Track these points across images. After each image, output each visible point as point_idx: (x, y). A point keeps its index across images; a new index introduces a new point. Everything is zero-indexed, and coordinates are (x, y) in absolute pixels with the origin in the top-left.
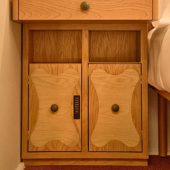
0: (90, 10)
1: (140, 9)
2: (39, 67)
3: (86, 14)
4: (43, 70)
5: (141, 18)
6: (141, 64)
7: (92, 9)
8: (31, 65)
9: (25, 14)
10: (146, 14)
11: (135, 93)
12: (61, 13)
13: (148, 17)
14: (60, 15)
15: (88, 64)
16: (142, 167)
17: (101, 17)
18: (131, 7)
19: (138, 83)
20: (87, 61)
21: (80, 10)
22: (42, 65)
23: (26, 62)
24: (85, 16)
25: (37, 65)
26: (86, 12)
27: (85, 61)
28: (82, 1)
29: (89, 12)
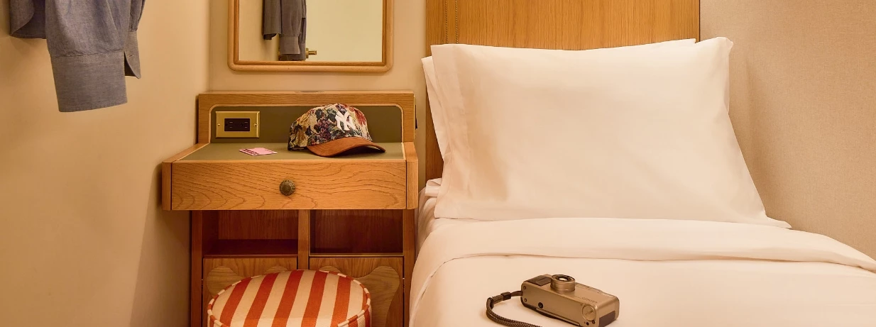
0: (297, 192)
1: (382, 190)
2: (222, 264)
3: (290, 201)
4: (228, 269)
5: (388, 206)
6: (402, 257)
7: (300, 191)
8: (207, 261)
9: (182, 200)
10: (395, 199)
12: (246, 199)
13: (398, 204)
14: (244, 201)
15: (309, 257)
17: (316, 205)
18: (367, 187)
19: (397, 292)
20: (308, 253)
21: (280, 192)
22: (226, 260)
23: (198, 254)
24: (288, 203)
25: (218, 260)
26: (290, 196)
27: (304, 253)
28: (284, 177)
29: (295, 197)
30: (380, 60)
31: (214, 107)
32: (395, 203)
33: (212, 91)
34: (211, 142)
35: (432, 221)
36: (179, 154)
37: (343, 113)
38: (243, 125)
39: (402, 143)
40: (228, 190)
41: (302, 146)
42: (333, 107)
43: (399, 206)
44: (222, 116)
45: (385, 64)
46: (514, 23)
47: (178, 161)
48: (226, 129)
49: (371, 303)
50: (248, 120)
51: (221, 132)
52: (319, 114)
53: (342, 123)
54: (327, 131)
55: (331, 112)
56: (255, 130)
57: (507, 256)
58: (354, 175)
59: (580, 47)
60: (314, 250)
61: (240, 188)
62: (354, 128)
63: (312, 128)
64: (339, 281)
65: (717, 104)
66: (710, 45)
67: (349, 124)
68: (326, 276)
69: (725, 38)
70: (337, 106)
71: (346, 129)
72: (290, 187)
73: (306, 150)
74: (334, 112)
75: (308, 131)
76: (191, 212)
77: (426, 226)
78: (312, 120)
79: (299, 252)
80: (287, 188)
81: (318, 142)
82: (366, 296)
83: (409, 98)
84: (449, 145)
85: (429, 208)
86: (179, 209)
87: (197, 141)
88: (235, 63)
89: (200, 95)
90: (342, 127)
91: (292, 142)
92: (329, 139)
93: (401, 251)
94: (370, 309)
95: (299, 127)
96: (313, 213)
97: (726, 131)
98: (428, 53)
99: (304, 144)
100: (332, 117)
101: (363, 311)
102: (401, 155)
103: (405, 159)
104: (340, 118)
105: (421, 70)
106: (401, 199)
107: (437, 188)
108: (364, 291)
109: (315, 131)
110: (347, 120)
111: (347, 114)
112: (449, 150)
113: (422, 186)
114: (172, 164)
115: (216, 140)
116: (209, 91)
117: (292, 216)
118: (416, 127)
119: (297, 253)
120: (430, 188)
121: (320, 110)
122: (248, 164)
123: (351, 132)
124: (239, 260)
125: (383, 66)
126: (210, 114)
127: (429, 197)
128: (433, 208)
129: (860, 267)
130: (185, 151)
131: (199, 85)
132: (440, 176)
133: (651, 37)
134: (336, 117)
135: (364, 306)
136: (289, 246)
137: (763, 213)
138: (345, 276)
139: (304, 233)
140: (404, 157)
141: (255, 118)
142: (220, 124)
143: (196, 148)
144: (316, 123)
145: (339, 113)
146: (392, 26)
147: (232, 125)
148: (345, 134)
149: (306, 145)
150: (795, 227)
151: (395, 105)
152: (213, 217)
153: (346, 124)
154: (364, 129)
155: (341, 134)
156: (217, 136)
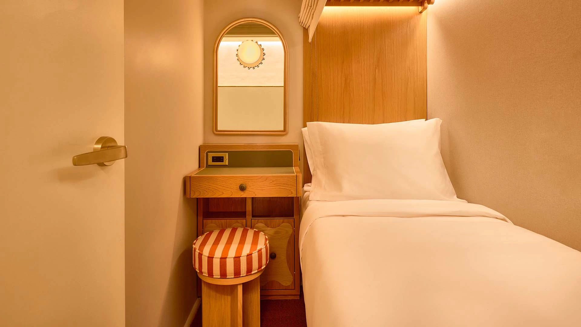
0: (247, 189)
1: (286, 188)
2: (212, 222)
3: (244, 193)
4: (214, 225)
5: (288, 195)
6: (294, 219)
7: (249, 189)
8: (205, 221)
9: (195, 193)
10: (292, 192)
11: (289, 242)
12: (224, 192)
13: (293, 194)
14: (223, 193)
15: (251, 219)
16: (295, 300)
17: (256, 195)
18: (279, 187)
19: (292, 235)
20: (251, 217)
21: (239, 189)
22: (213, 221)
23: (201, 218)
24: (243, 194)
25: (210, 221)
26: (244, 191)
27: (249, 217)
28: (241, 182)
29: (246, 191)
30: (282, 129)
31: (207, 151)
32: (292, 194)
33: (206, 144)
34: (206, 167)
35: (308, 202)
36: (192, 172)
38: (221, 159)
39: (293, 167)
40: (215, 188)
43: (294, 195)
44: (211, 155)
45: (285, 131)
46: (344, 112)
47: (193, 175)
48: (213, 161)
49: (269, 242)
50: (223, 157)
51: (210, 162)
56: (226, 162)
57: (343, 216)
58: (273, 181)
59: (373, 123)
60: (253, 216)
61: (221, 187)
64: (254, 232)
65: (435, 148)
66: (432, 121)
68: (248, 230)
69: (438, 119)
72: (244, 187)
76: (197, 198)
77: (305, 204)
79: (247, 217)
80: (243, 187)
82: (266, 239)
83: (296, 147)
84: (315, 167)
85: (307, 196)
86: (194, 197)
87: (199, 167)
88: (216, 131)
89: (201, 145)
93: (293, 216)
94: (268, 245)
96: (253, 199)
97: (439, 159)
98: (305, 126)
101: (265, 246)
102: (293, 173)
103: (296, 174)
105: (301, 134)
106: (294, 192)
107: (310, 187)
108: (266, 237)
112: (314, 170)
113: (303, 186)
114: (190, 177)
115: (208, 166)
116: (204, 144)
117: (244, 200)
118: (300, 160)
119: (246, 217)
120: (306, 188)
122: (225, 177)
124: (220, 221)
125: (284, 132)
126: (205, 154)
127: (306, 192)
128: (309, 196)
129: (497, 218)
130: (195, 171)
131: (200, 142)
132: (311, 182)
133: (405, 118)
135: (265, 244)
136: (243, 215)
137: (456, 196)
138: (257, 230)
139: (249, 208)
140: (295, 173)
141: (226, 156)
142: (210, 159)
143: (200, 170)
146: (288, 114)
147: (215, 159)
150: (469, 202)
151: (290, 150)
152: (207, 201)
156: (209, 164)
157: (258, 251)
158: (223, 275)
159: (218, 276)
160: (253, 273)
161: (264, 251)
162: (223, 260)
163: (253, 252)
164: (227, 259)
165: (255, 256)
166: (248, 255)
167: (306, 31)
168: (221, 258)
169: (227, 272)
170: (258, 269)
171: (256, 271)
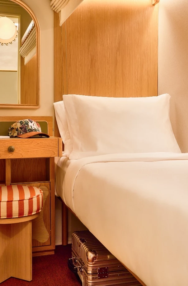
0: (15, 151)
1: (50, 149)
5: (51, 156)
6: (50, 182)
15: (11, 184)
18: (43, 149)
19: (48, 196)
21: (8, 151)
24: (11, 155)
26: (12, 153)
29: (14, 153)
32: (54, 154)
37: (32, 122)
41: (14, 135)
42: (27, 120)
52: (21, 123)
53: (31, 126)
54: (24, 129)
55: (26, 122)
58: (38, 144)
62: (36, 128)
63: (19, 129)
67: (34, 127)
70: (29, 120)
71: (33, 128)
72: (12, 149)
73: (16, 137)
74: (27, 122)
75: (17, 130)
78: (19, 125)
81: (21, 134)
83: (50, 118)
90: (32, 128)
91: (10, 134)
92: (26, 132)
95: (13, 128)
99: (15, 134)
100: (27, 124)
101: (41, 194)
104: (30, 124)
106: (56, 153)
109: (20, 129)
110: (33, 125)
111: (33, 123)
118: (53, 131)
121: (22, 121)
123: (35, 130)
125: (37, 106)
134: (29, 124)
144: (20, 126)
145: (30, 122)
148: (32, 130)
149: (16, 135)
151: (45, 121)
153: (33, 126)
154: (40, 129)
155: (31, 130)
157: (37, 196)
158: (10, 216)
159: (5, 216)
160: (33, 214)
161: (41, 197)
162: (9, 203)
163: (34, 197)
164: (13, 202)
165: (35, 200)
166: (29, 199)
167: (56, 16)
168: (8, 201)
169: (13, 212)
170: (37, 211)
171: (35, 213)
